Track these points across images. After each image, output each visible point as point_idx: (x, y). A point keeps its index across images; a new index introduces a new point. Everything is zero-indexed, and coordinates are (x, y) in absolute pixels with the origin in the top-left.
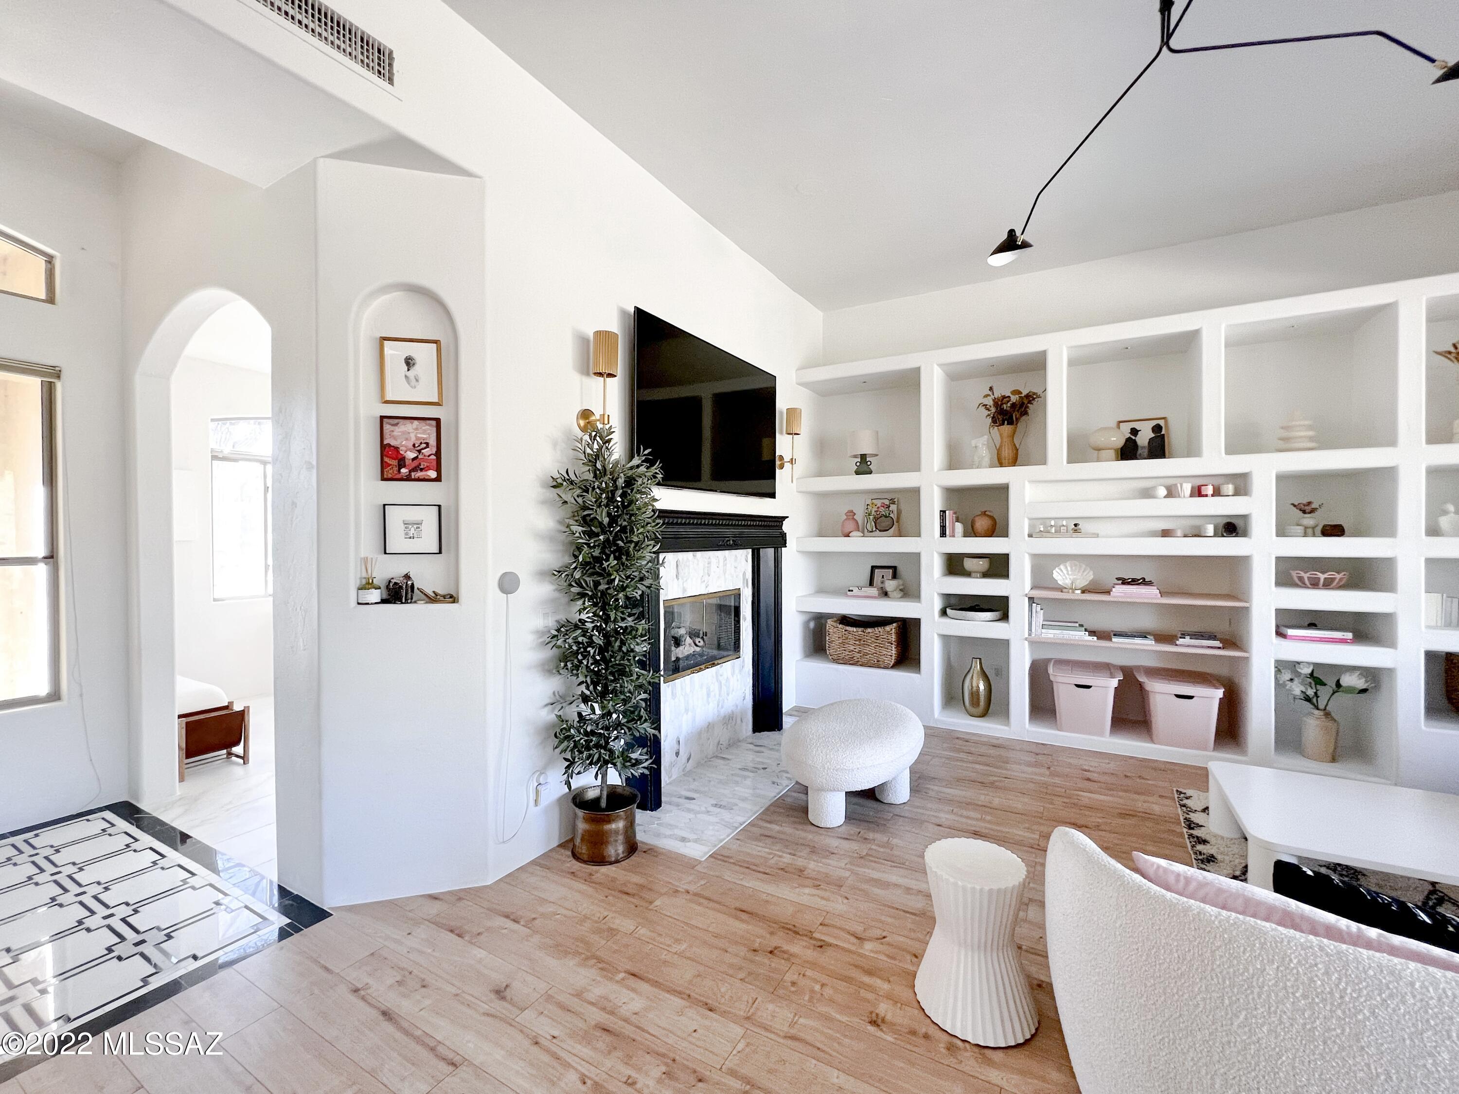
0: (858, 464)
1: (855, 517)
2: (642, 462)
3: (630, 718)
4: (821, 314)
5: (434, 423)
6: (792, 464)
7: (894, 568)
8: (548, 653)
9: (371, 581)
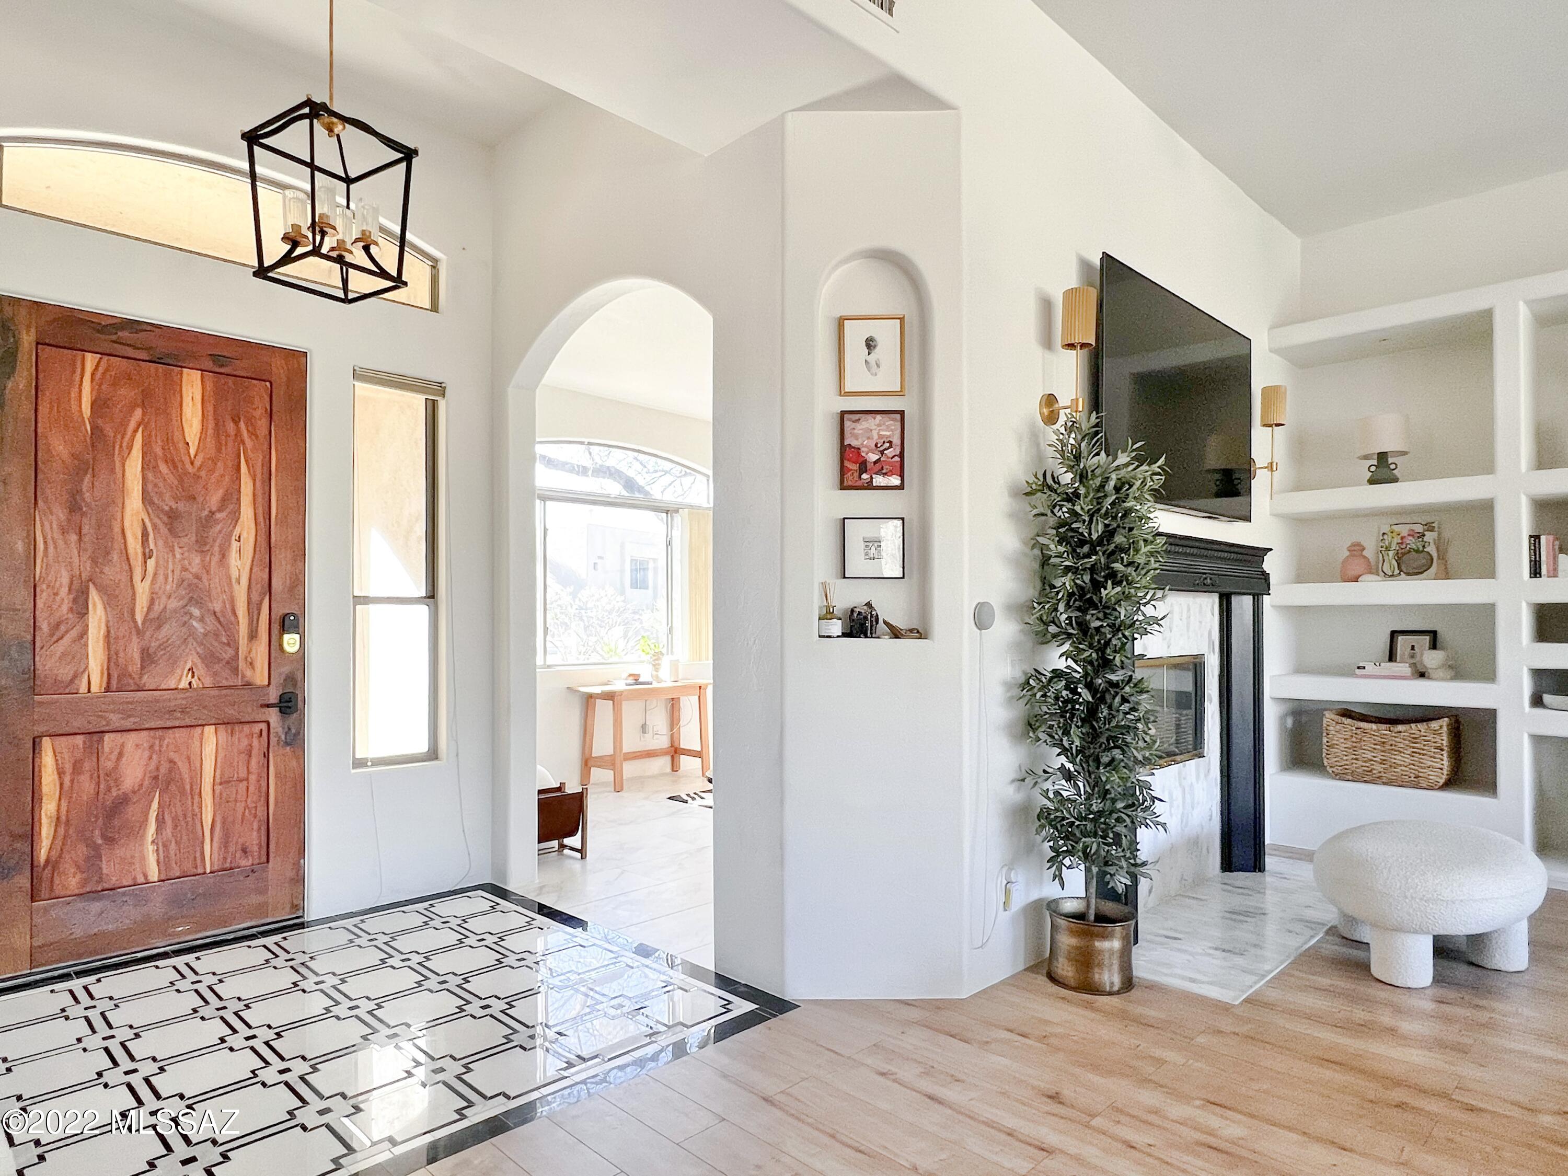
0: (1373, 469)
1: (1364, 553)
2: (1132, 459)
3: (1130, 802)
4: (1296, 242)
5: (898, 416)
6: (1272, 471)
7: (1434, 634)
8: (1019, 711)
9: (831, 611)
